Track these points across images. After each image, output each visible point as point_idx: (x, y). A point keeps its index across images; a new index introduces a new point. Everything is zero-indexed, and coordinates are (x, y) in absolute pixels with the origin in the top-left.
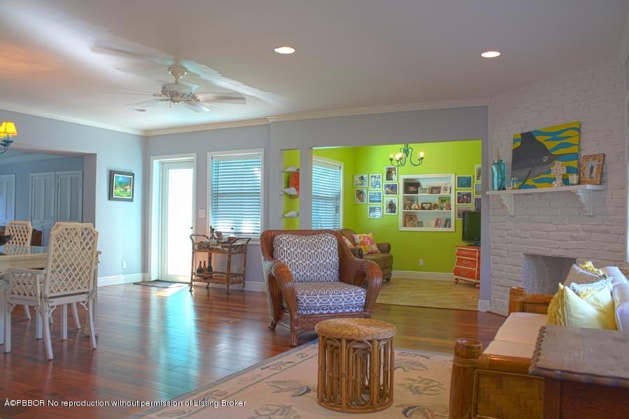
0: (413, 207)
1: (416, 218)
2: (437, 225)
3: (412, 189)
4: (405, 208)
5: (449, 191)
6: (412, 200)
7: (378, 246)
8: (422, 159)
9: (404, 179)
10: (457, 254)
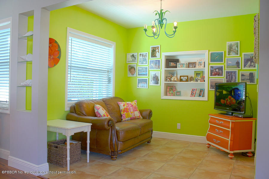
0: (172, 79)
1: (176, 88)
2: (193, 94)
3: (172, 64)
4: (166, 80)
5: (203, 65)
6: (172, 74)
7: (141, 112)
8: (176, 28)
9: (166, 56)
10: (210, 122)
